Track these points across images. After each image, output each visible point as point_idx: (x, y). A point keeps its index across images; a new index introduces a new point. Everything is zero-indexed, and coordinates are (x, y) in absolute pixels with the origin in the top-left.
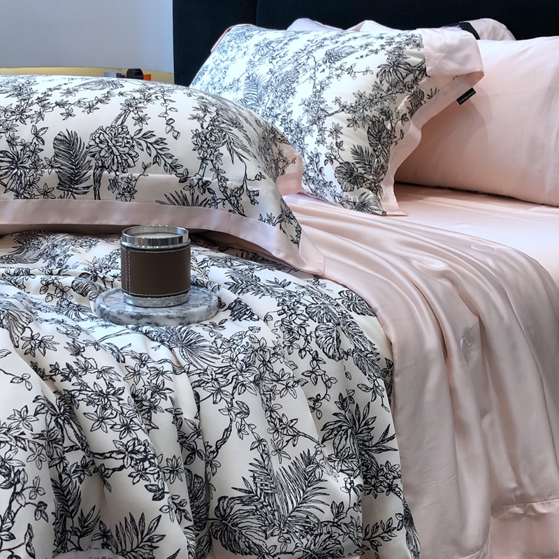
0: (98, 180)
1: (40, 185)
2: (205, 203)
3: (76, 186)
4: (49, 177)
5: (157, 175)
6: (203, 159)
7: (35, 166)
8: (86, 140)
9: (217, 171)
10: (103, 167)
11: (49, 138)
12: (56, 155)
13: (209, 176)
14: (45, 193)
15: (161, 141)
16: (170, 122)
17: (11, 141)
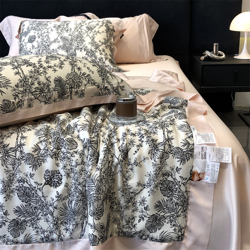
0: (71, 93)
1: (53, 98)
2: (106, 94)
3: (64, 96)
4: (55, 94)
5: (90, 87)
6: (103, 79)
7: (49, 91)
8: (64, 78)
9: (109, 82)
10: (72, 88)
11: (52, 80)
12: (56, 86)
14: (55, 101)
15: (89, 75)
16: (88, 68)
17: (39, 83)
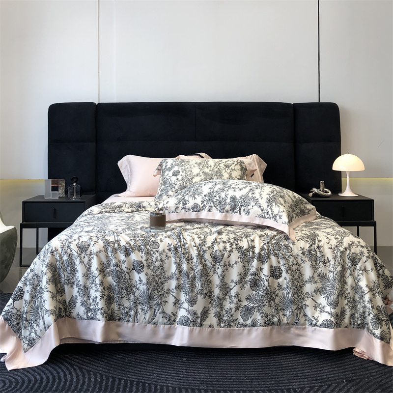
0: (240, 209)
1: (226, 209)
2: (268, 218)
3: (234, 210)
4: (228, 207)
5: (256, 208)
6: (268, 205)
7: (225, 204)
8: (238, 198)
10: (242, 205)
11: (229, 197)
12: (230, 201)
13: (269, 210)
14: (227, 212)
15: (258, 199)
16: (261, 195)
17: (219, 197)
